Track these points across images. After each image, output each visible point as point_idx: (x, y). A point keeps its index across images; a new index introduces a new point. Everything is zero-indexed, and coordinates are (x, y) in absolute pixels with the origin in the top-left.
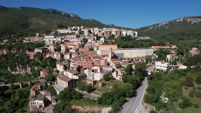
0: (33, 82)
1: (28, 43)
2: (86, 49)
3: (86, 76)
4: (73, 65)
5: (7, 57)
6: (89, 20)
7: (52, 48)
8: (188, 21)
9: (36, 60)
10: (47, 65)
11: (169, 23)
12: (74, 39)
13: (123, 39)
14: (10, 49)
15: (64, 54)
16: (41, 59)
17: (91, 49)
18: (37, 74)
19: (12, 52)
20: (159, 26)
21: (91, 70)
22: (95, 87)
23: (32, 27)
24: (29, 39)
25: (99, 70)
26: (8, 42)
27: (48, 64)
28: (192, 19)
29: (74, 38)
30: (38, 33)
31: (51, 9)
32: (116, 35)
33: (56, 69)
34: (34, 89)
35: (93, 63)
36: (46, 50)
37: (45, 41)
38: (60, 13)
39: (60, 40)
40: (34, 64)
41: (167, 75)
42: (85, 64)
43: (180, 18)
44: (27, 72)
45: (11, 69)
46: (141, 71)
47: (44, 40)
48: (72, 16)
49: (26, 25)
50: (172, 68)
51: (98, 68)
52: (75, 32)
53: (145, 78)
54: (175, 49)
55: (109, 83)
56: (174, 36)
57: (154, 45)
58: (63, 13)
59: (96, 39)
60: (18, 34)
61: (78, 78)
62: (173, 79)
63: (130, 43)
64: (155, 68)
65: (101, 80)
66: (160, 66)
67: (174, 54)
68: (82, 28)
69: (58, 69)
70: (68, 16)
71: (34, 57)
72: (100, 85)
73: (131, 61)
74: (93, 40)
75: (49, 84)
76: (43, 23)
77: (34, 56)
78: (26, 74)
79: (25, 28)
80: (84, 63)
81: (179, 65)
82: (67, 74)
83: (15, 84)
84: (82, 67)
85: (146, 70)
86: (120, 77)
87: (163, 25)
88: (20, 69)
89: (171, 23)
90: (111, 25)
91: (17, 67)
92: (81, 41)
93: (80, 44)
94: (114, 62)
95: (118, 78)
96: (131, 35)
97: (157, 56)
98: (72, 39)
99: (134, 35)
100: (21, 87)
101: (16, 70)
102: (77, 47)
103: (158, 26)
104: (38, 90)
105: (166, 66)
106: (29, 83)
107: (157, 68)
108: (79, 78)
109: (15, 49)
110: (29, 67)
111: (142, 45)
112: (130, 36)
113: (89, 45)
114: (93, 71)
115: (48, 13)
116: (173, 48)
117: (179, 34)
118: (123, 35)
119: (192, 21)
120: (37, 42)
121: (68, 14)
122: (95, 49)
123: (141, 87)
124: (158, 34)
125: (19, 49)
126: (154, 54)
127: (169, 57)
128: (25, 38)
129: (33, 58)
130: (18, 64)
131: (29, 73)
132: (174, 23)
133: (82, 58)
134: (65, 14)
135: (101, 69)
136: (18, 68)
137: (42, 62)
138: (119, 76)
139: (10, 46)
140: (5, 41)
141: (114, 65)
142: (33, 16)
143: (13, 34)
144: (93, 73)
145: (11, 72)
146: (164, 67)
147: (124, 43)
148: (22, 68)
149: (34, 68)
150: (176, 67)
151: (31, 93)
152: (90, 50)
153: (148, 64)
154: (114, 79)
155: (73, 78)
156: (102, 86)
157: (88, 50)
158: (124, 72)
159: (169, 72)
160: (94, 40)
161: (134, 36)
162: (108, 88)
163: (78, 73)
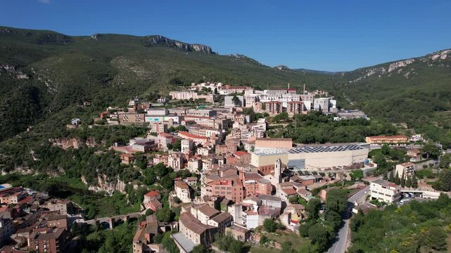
0: (132, 215)
1: (116, 127)
2: (230, 147)
3: (232, 220)
4: (207, 190)
5: (80, 155)
6: (232, 57)
7: (162, 141)
9: (134, 167)
10: (155, 181)
11: (413, 63)
12: (205, 120)
13: (305, 120)
14: (85, 139)
15: (187, 158)
16: (144, 167)
17: (240, 149)
18: (137, 198)
19: (88, 144)
20: (390, 70)
21: (241, 207)
22: (249, 244)
23: (119, 80)
24: (118, 117)
25: (256, 207)
26: (80, 123)
27: (158, 178)
29: (204, 117)
30: (133, 99)
31: (155, 37)
32: (291, 110)
33: (174, 195)
34: (140, 242)
35: (244, 188)
36: (152, 145)
37: (149, 123)
38: (172, 44)
39: (177, 121)
40: (131, 176)
41: (392, 216)
42: (229, 191)
43: (441, 51)
44: (117, 189)
45: (87, 181)
46: (337, 211)
47: (147, 119)
48: (197, 48)
49: (107, 75)
50: (407, 196)
51: (255, 203)
52: (205, 97)
53: (345, 221)
54: (419, 142)
55: (275, 238)
56: (424, 100)
57: (371, 135)
58: (178, 44)
59: (248, 121)
60: (95, 100)
61: (217, 225)
62: (404, 223)
63: (319, 131)
64: (369, 196)
65: (259, 229)
66: (380, 193)
67: (415, 158)
68: (219, 88)
69: (179, 196)
70: (190, 49)
71: (130, 161)
72: (258, 239)
73: (320, 179)
74: (243, 122)
75: (163, 229)
76: (140, 72)
77: (130, 158)
78: (116, 192)
79: (106, 81)
80: (228, 188)
81: (423, 188)
82: (197, 215)
83: (102, 220)
84: (224, 197)
85: (349, 200)
86: (294, 224)
87: (399, 68)
88: (103, 183)
89: (419, 64)
90: (280, 69)
91: (99, 178)
92: (220, 126)
93: (217, 136)
94: (284, 188)
95: (292, 227)
96: (322, 108)
97: (375, 165)
98: (200, 117)
99: (329, 107)
100: (111, 226)
101: (96, 184)
102: (213, 142)
103: (387, 70)
104: (146, 243)
105: (392, 193)
106: (125, 219)
107: (373, 195)
108: (219, 224)
109: (94, 139)
110: (121, 180)
111: (345, 136)
112: (320, 112)
113: (235, 137)
114: (244, 208)
115: (149, 45)
116: (415, 140)
117: (434, 95)
118: (305, 109)
120: (133, 124)
121: (189, 45)
122: (247, 147)
123: (336, 245)
124: (386, 90)
125: (101, 139)
126: (369, 159)
127: (400, 169)
128: (111, 116)
129: (127, 163)
130: (101, 173)
131: (121, 191)
132: (426, 63)
133: (222, 174)
134: (184, 46)
135: (260, 205)
136: (100, 181)
137: (145, 173)
138: (293, 222)
139: (85, 133)
140: (75, 121)
141: (285, 194)
142: (121, 55)
143: (86, 100)
144: (244, 214)
145: (89, 186)
146: (387, 195)
147: (307, 131)
148: (107, 181)
149: (132, 186)
150: (415, 193)
151: (134, 248)
152: (238, 149)
153: (355, 186)
154: (284, 228)
155: (209, 224)
156: (260, 242)
157: (233, 150)
158: (303, 212)
159: (399, 207)
160: (245, 123)
161: (329, 110)
162: (272, 248)
163: (218, 214)
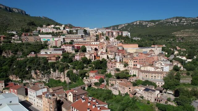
7: (68, 49)
8: (144, 24)
15: (95, 54)
16: (70, 62)
27: (85, 65)
28: (147, 23)
32: (118, 35)
39: (62, 40)
42: (145, 61)
44: (50, 78)
45: (20, 78)
47: (42, 39)
70: (11, 10)
77: (56, 58)
87: (124, 27)
88: (38, 76)
89: (130, 25)
91: (33, 74)
101: (30, 78)
110: (54, 71)
119: (147, 25)
122: (120, 48)
126: (163, 52)
129: (54, 61)
131: (54, 78)
144: (162, 67)
155: (157, 71)
